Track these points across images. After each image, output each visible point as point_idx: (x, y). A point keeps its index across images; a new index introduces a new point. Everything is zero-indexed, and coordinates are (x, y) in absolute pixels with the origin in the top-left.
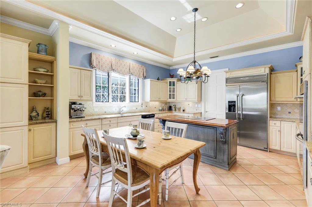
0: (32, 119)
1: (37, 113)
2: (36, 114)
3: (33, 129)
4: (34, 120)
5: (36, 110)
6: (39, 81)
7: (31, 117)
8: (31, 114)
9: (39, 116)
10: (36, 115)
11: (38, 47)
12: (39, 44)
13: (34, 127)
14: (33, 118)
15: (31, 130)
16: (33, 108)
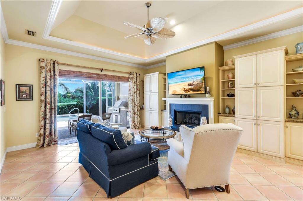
0: (291, 118)
1: (297, 112)
2: (295, 112)
3: (290, 126)
4: (293, 118)
5: (295, 109)
6: (297, 81)
7: (290, 115)
8: (290, 113)
9: (298, 115)
10: (295, 114)
11: (297, 48)
12: (297, 44)
13: (291, 125)
14: (292, 116)
15: (288, 127)
16: (293, 107)
